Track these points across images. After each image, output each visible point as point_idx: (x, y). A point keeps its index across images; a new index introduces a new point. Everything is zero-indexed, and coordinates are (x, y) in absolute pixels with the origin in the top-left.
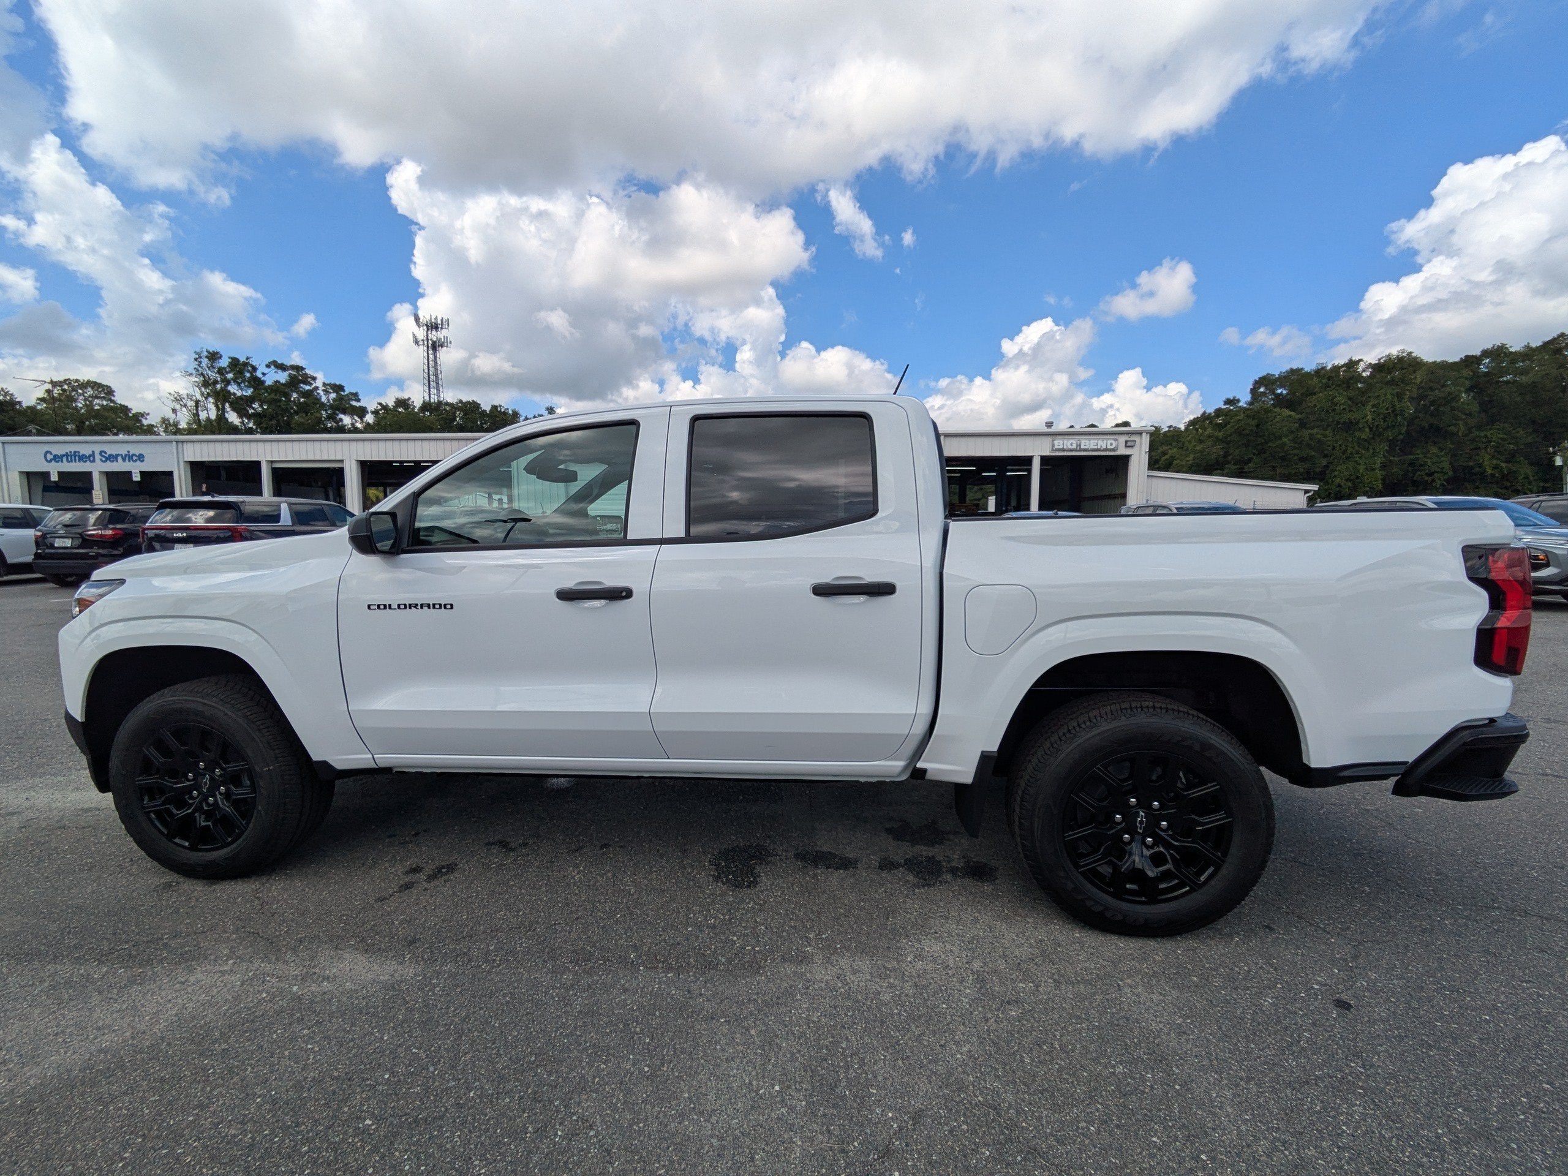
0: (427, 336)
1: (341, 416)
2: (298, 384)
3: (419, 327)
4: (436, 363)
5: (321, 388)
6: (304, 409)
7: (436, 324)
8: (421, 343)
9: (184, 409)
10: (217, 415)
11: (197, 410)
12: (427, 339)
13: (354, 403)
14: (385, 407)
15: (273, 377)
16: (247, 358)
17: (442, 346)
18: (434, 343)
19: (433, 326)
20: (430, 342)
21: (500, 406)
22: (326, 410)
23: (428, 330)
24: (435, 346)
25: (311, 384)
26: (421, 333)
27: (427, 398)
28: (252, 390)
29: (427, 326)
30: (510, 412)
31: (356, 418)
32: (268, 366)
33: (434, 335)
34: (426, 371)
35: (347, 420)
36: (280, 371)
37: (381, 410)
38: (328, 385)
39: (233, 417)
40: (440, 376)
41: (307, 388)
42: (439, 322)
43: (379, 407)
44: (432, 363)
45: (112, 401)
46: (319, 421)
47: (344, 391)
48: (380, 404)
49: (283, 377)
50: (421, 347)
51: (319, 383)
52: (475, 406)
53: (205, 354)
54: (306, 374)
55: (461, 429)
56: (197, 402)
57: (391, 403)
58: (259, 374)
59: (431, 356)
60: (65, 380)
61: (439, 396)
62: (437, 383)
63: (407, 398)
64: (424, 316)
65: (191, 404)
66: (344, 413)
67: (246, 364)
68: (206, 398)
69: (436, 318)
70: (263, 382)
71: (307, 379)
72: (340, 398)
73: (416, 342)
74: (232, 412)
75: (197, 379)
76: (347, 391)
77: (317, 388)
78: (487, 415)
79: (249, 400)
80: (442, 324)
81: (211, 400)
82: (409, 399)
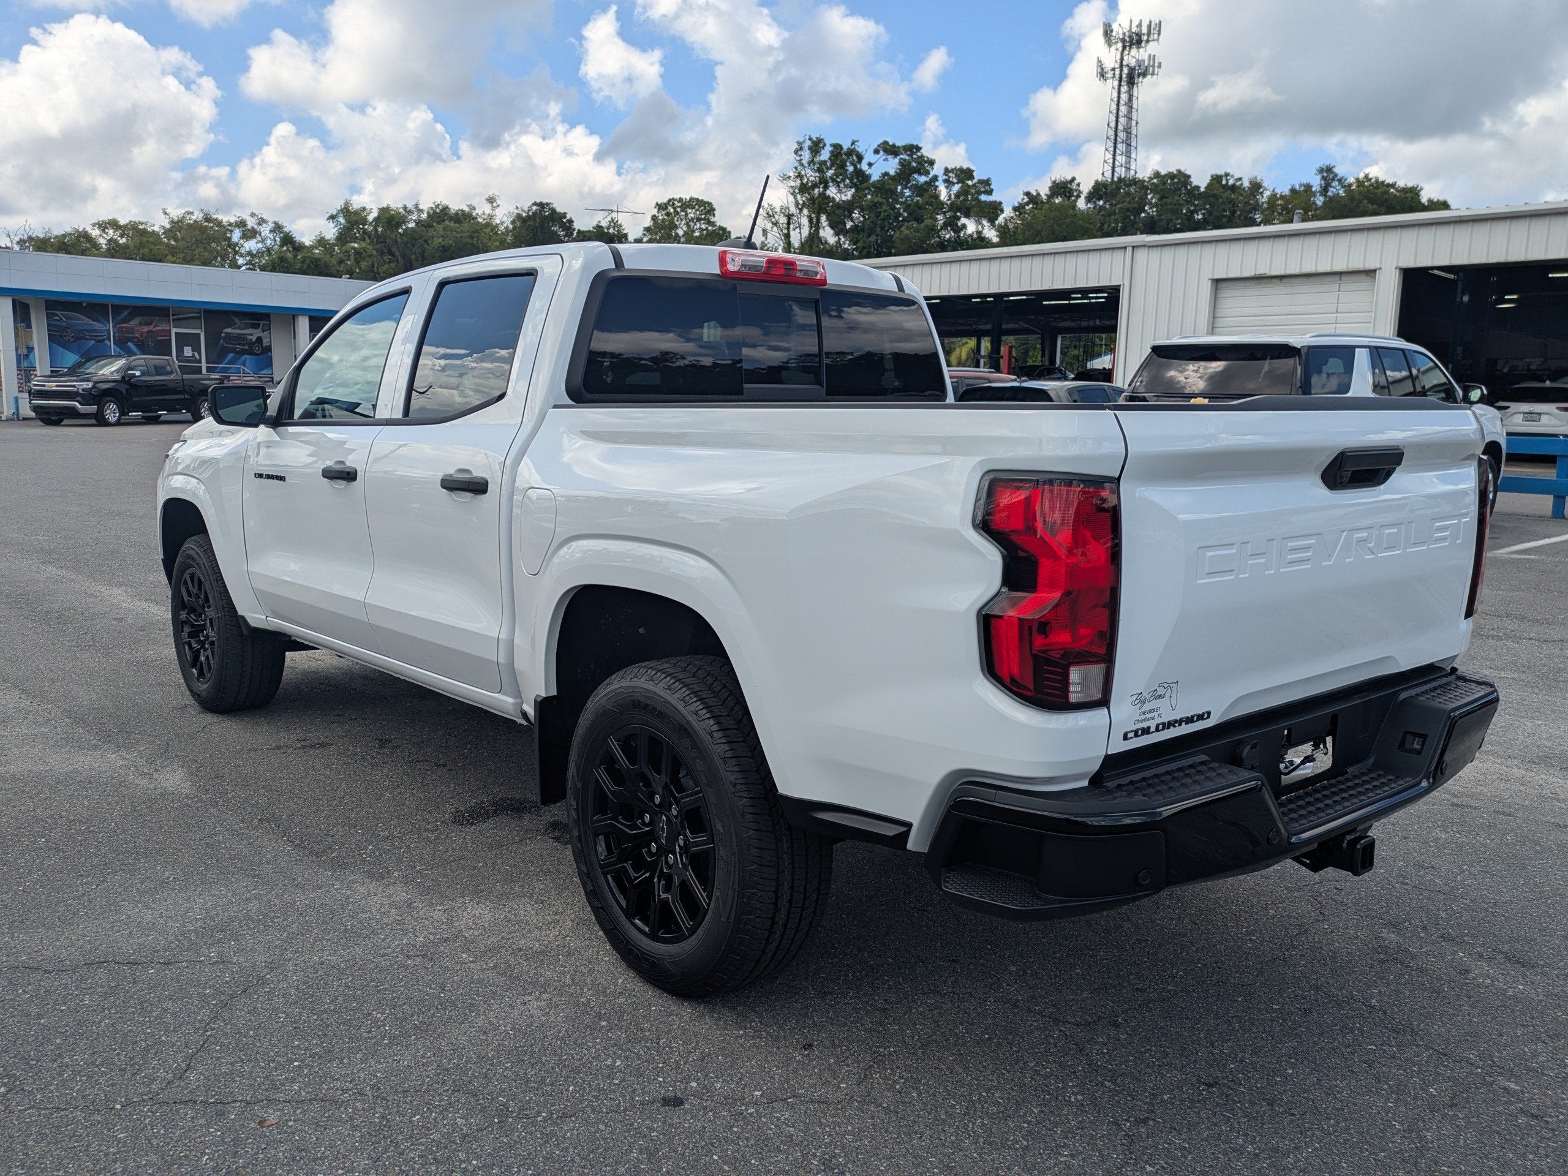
0: (1122, 59)
1: (964, 220)
2: (910, 175)
3: (1110, 45)
4: (1130, 107)
5: (941, 178)
6: (916, 213)
7: (1139, 35)
8: (1110, 75)
9: (775, 229)
10: (810, 234)
11: (788, 228)
12: (1121, 66)
13: (983, 198)
14: (1033, 199)
15: (880, 167)
16: (853, 143)
17: (1144, 75)
18: (1132, 70)
19: (1135, 40)
20: (1126, 70)
21: (1227, 175)
22: (945, 213)
23: (1124, 47)
24: (1131, 77)
25: (927, 173)
26: (1111, 57)
27: (1108, 175)
28: (853, 190)
29: (1123, 41)
30: (1246, 184)
31: (985, 222)
32: (876, 152)
33: (1133, 56)
34: (1113, 125)
35: (971, 227)
36: (890, 157)
37: (1027, 204)
38: (952, 171)
39: (828, 234)
40: (1134, 132)
41: (923, 179)
42: (1145, 30)
43: (1026, 200)
44: (1123, 109)
45: (712, 224)
46: (932, 230)
47: (972, 177)
48: (1028, 194)
49: (891, 166)
50: (1109, 82)
51: (937, 170)
52: (1181, 179)
53: (808, 143)
54: (922, 156)
55: (1152, 227)
56: (789, 217)
57: (1044, 191)
58: (864, 166)
59: (1124, 97)
60: (669, 201)
61: (1128, 169)
62: (1129, 145)
63: (1069, 178)
64: (1121, 26)
65: (783, 220)
66: (967, 216)
67: (851, 152)
68: (801, 210)
69: (1140, 25)
70: (869, 177)
71: (924, 164)
72: (964, 192)
73: (1102, 75)
74: (828, 229)
75: (793, 184)
76: (978, 176)
77: (935, 178)
78: (1201, 196)
79: (847, 208)
80: (1149, 34)
81: (805, 212)
82: (1073, 179)
